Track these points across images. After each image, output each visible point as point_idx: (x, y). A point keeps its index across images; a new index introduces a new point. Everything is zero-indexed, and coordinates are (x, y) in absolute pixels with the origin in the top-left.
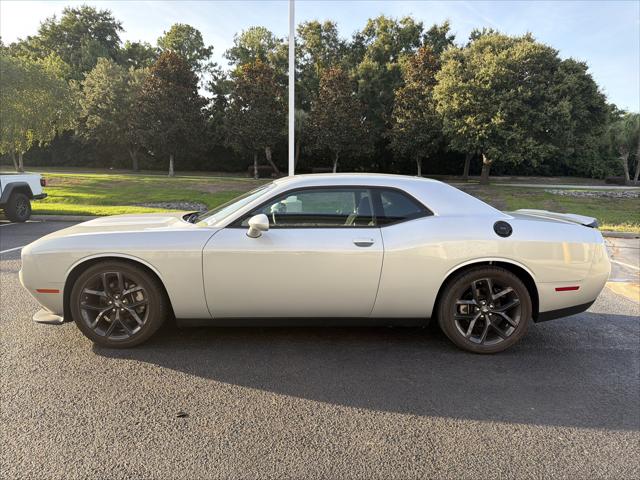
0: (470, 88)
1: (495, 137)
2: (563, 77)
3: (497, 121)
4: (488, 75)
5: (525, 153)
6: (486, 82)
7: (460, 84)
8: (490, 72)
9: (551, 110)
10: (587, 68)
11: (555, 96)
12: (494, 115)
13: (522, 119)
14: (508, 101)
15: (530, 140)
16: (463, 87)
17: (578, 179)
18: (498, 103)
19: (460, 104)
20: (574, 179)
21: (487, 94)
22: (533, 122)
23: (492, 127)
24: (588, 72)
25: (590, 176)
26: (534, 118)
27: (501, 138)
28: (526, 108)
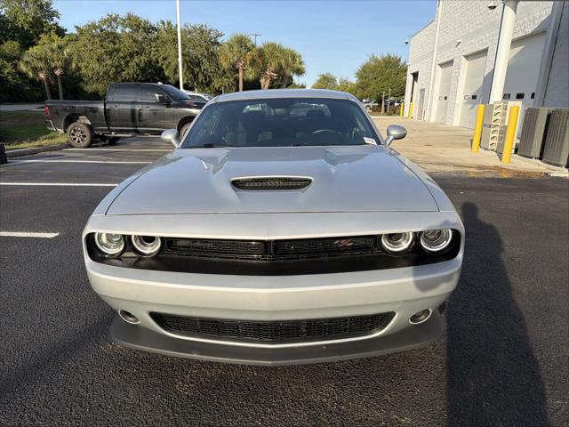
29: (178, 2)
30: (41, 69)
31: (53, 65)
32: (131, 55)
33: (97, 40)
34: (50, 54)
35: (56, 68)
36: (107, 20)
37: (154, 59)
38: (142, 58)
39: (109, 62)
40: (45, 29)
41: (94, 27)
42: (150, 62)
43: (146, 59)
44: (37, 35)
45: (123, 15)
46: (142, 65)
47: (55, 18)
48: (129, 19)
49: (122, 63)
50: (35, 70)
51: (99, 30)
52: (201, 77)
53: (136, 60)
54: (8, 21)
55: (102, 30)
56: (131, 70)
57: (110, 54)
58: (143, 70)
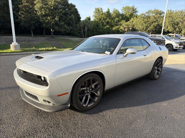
0: (47, 8)
1: (56, 24)
2: (71, 8)
3: (57, 19)
4: (52, 4)
5: (65, 29)
6: (52, 7)
7: (44, 6)
8: (53, 4)
9: (70, 17)
10: (75, 7)
11: (70, 13)
12: (55, 17)
13: (63, 19)
14: (58, 13)
15: (66, 25)
16: (45, 7)
17: (72, 36)
18: (56, 13)
19: (45, 13)
20: (71, 36)
21: (52, 10)
22: (65, 20)
23: (55, 21)
24: (76, 8)
25: (75, 36)
26: (65, 19)
27: (58, 24)
28: (63, 16)
29: (167, 1)
30: (126, 28)
31: (129, 26)
32: (152, 23)
33: (142, 18)
34: (129, 23)
35: (130, 27)
36: (148, 12)
37: (160, 24)
38: (156, 23)
39: (144, 25)
40: (133, 16)
41: (143, 14)
42: (159, 24)
43: (157, 24)
44: (131, 18)
45: (153, 10)
46: (155, 26)
47: (137, 13)
48: (155, 11)
49: (149, 25)
50: (125, 28)
51: (144, 15)
52: (177, 29)
53: (154, 24)
54: (124, 15)
55: (145, 15)
56: (151, 28)
57: (145, 23)
58: (155, 27)
